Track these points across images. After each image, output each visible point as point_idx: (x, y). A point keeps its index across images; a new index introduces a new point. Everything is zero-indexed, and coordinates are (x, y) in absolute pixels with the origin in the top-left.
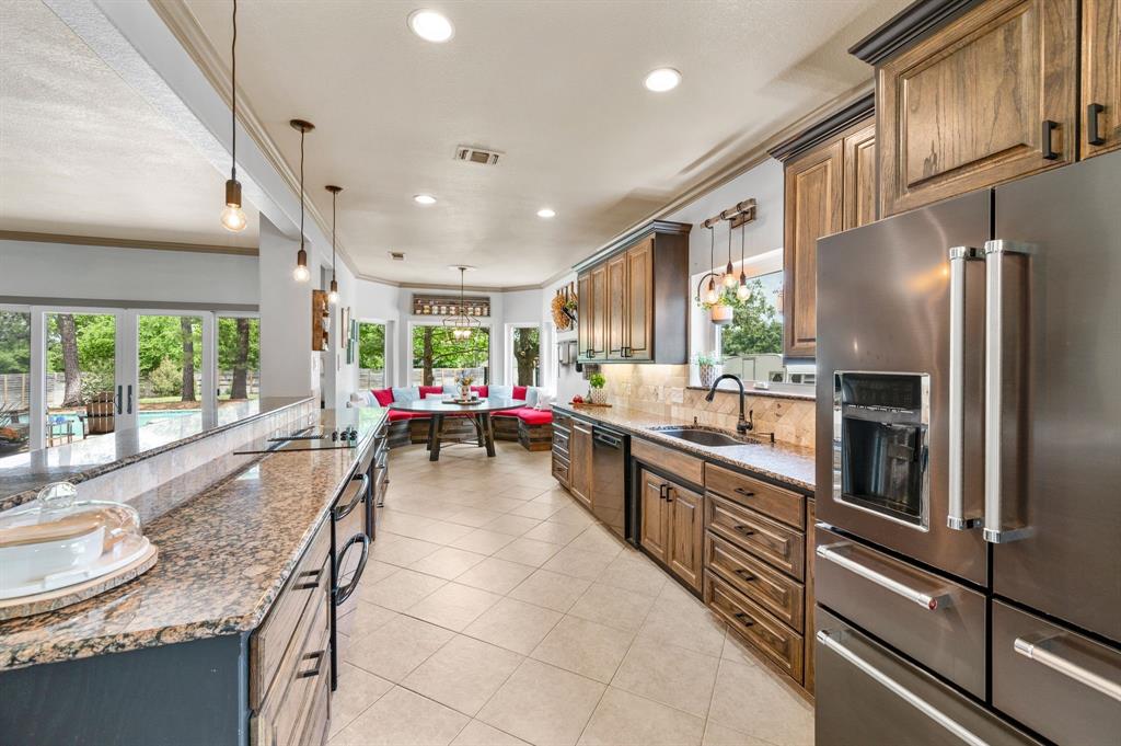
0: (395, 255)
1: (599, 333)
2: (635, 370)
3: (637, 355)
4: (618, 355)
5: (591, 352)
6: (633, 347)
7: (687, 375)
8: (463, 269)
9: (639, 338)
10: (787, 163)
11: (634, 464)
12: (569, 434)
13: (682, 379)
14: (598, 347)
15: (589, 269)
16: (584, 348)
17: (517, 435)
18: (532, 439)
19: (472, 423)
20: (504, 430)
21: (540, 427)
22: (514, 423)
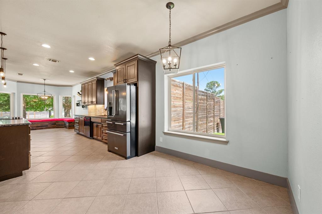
0: (19, 74)
1: (86, 99)
2: (95, 107)
3: (94, 103)
4: (90, 103)
5: (85, 103)
6: (93, 101)
7: (104, 107)
8: (45, 80)
9: (94, 100)
10: (114, 74)
11: (92, 123)
12: (78, 121)
13: (103, 108)
14: (86, 101)
15: (84, 84)
16: (83, 102)
17: (64, 126)
18: (69, 126)
19: (48, 124)
20: (60, 125)
21: (71, 122)
22: (63, 123)
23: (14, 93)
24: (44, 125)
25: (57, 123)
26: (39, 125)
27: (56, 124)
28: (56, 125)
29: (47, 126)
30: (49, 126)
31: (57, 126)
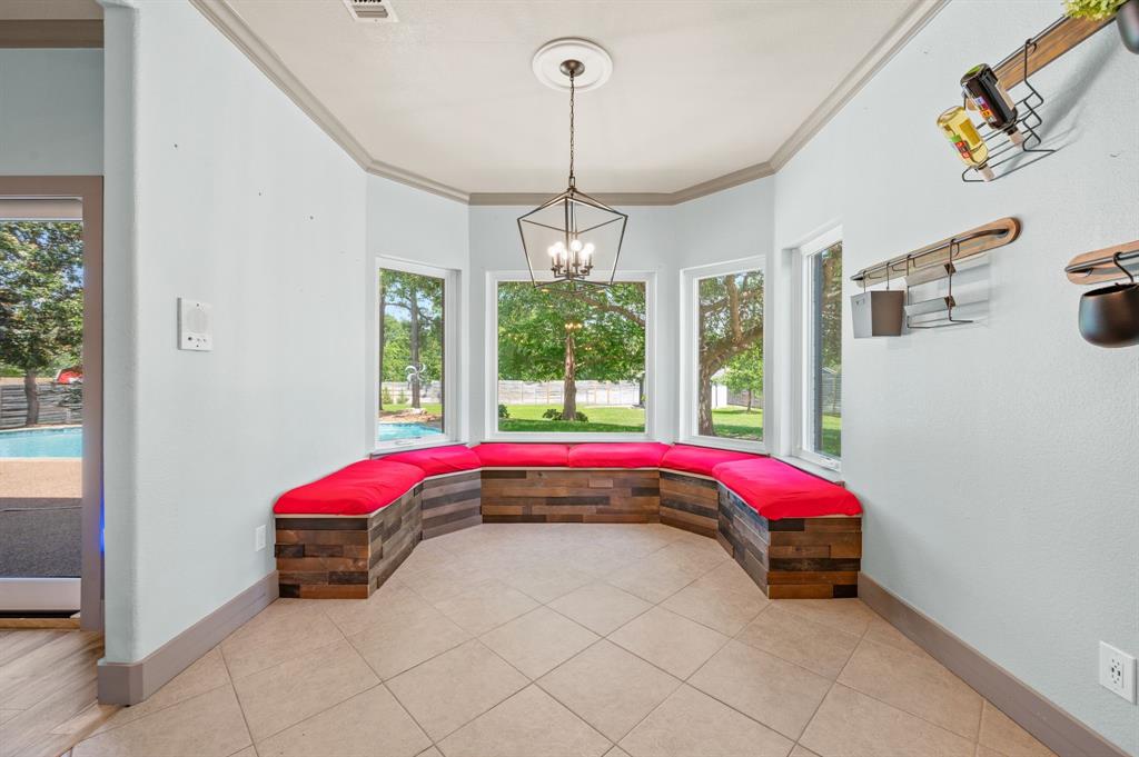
17: (714, 523)
18: (775, 563)
19: (610, 484)
20: (682, 507)
21: (798, 525)
22: (705, 490)
23: (458, 272)
24: (587, 493)
25: (664, 485)
26: (562, 492)
27: (655, 491)
28: (657, 499)
29: (606, 500)
30: (617, 503)
31: (665, 510)
